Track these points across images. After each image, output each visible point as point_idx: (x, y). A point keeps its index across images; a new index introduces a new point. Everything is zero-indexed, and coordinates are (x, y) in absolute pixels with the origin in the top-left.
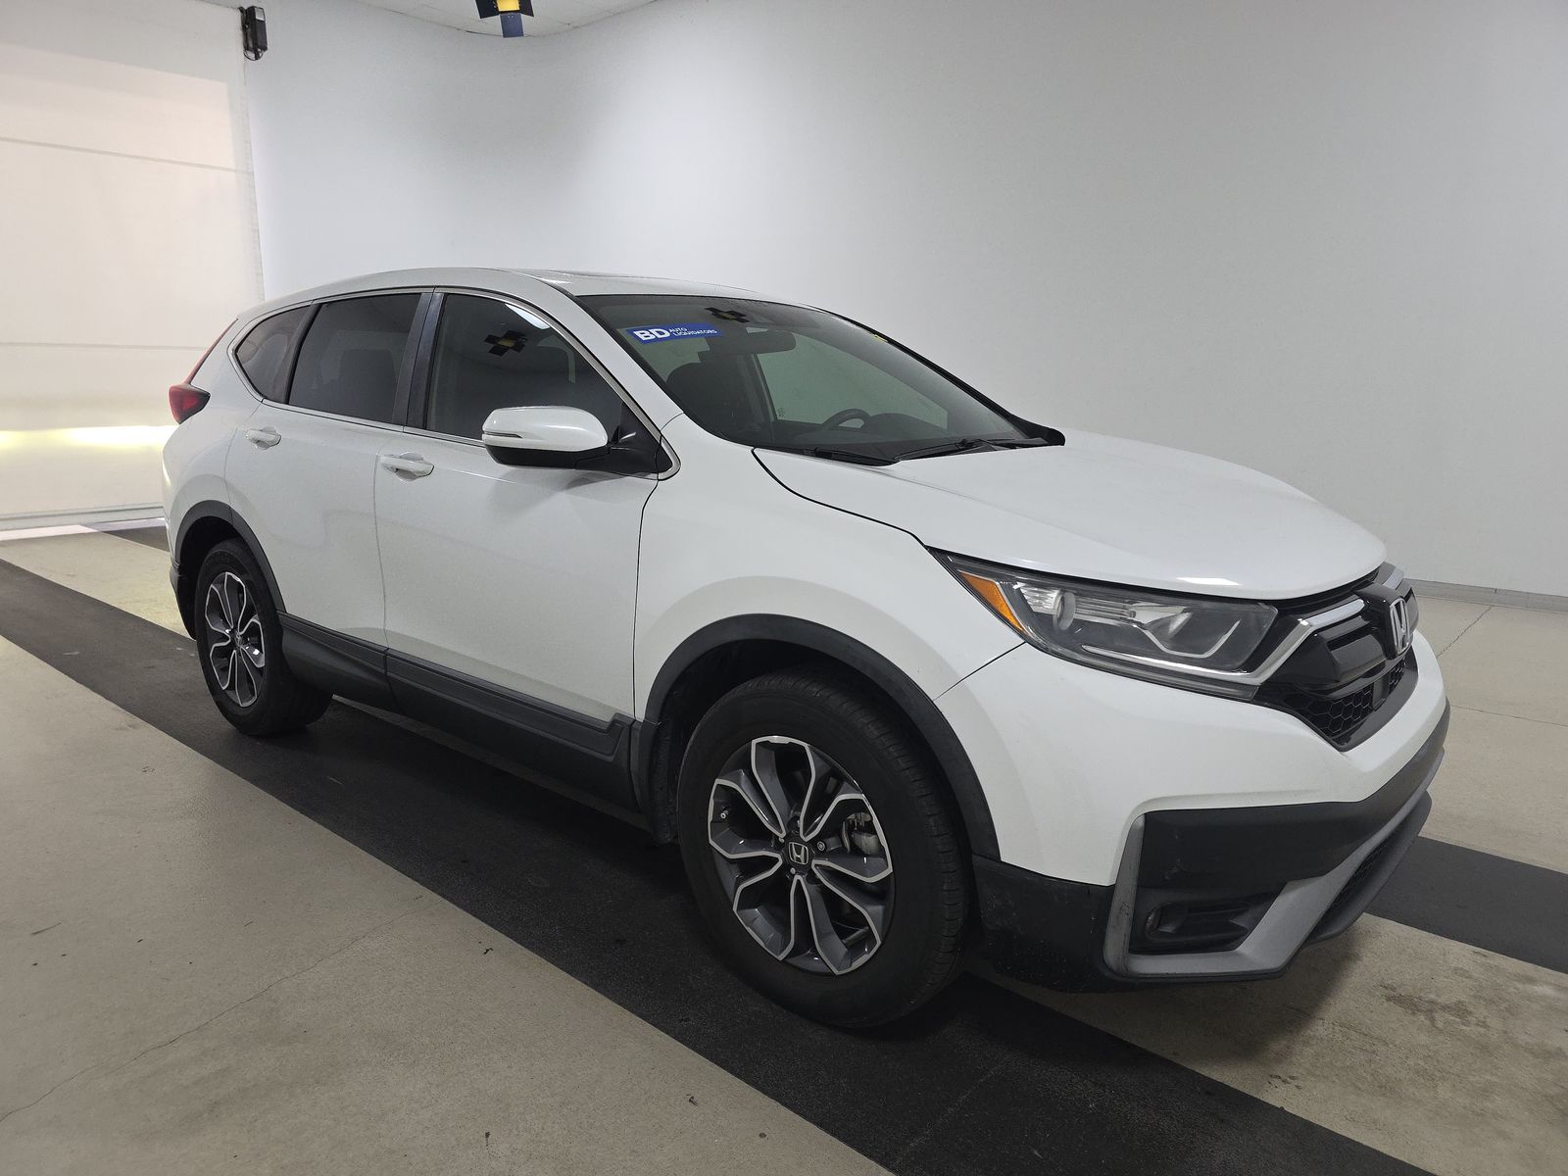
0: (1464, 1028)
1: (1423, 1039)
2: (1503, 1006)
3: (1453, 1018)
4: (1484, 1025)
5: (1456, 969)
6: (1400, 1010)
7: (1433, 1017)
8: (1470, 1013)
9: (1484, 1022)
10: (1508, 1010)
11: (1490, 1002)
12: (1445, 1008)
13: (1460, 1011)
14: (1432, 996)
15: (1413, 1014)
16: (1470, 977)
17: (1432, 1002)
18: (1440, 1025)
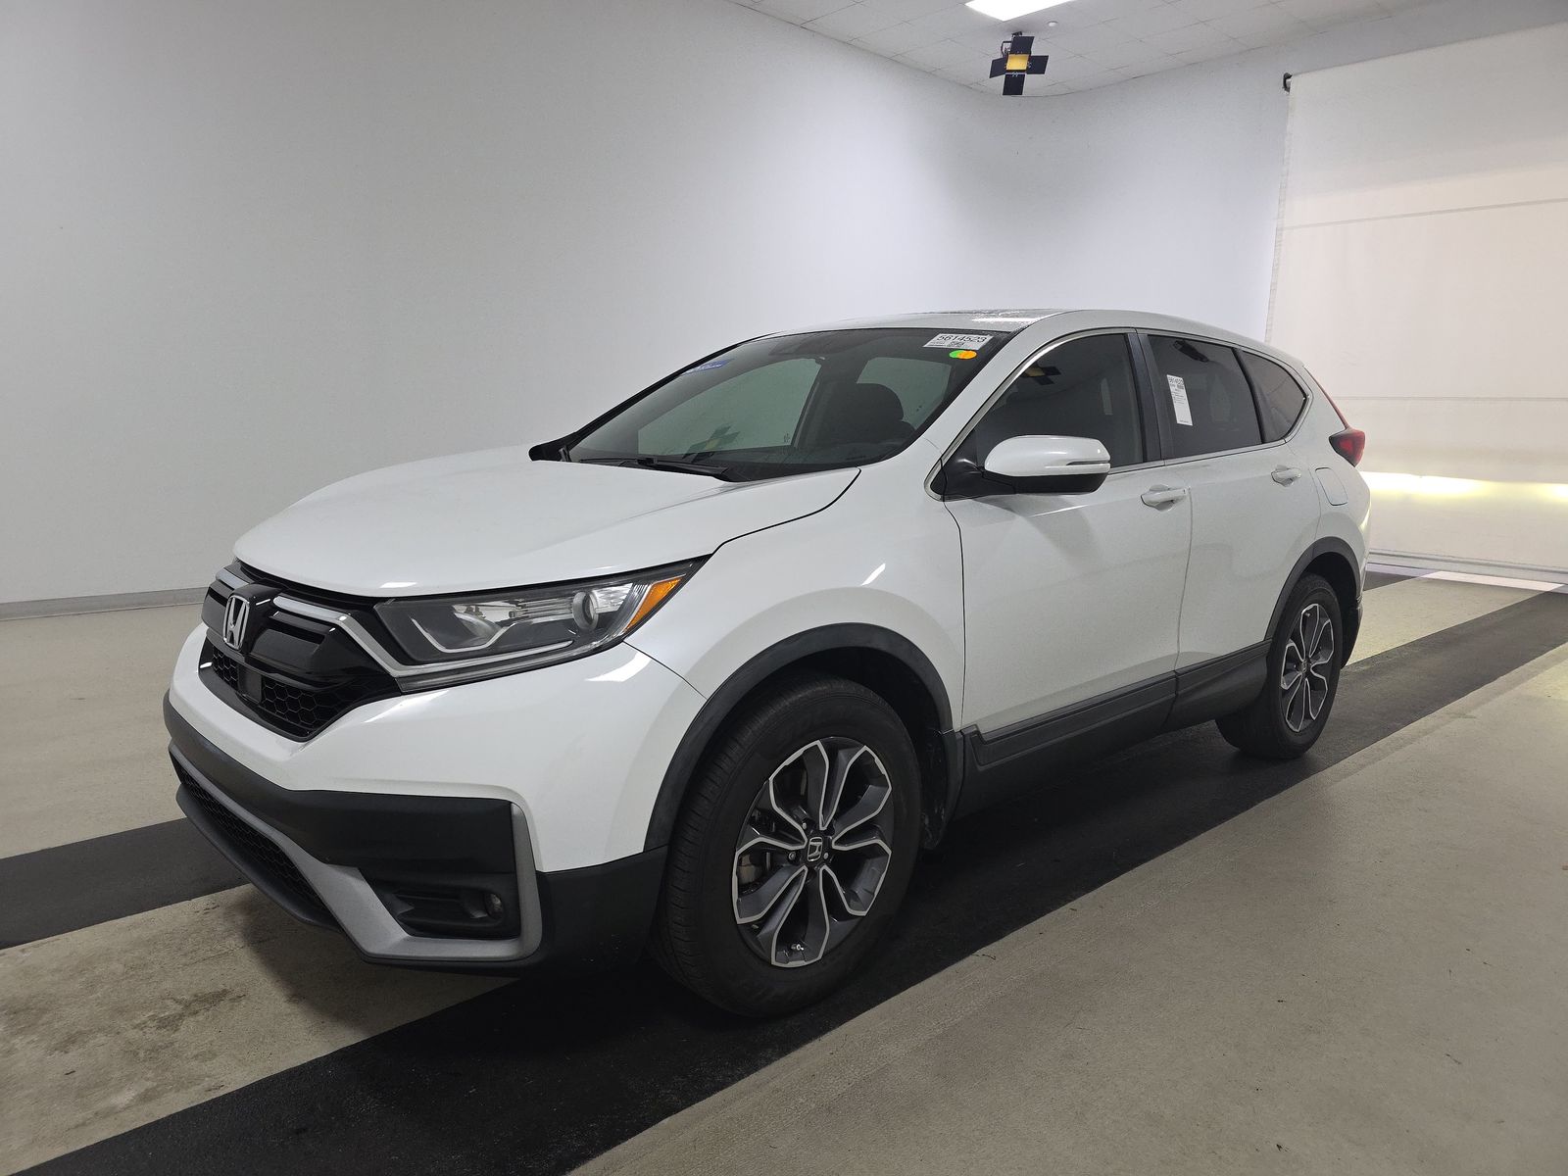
0: (151, 1013)
1: (168, 985)
2: (142, 1055)
3: (167, 1014)
4: (141, 1027)
5: (215, 1055)
6: (208, 990)
7: (180, 1003)
8: (159, 1028)
9: (142, 1029)
10: (136, 1054)
11: (155, 1050)
12: (181, 1016)
13: (169, 1023)
14: (200, 1018)
15: (196, 996)
16: (196, 1056)
17: (196, 1013)
18: (169, 1002)
